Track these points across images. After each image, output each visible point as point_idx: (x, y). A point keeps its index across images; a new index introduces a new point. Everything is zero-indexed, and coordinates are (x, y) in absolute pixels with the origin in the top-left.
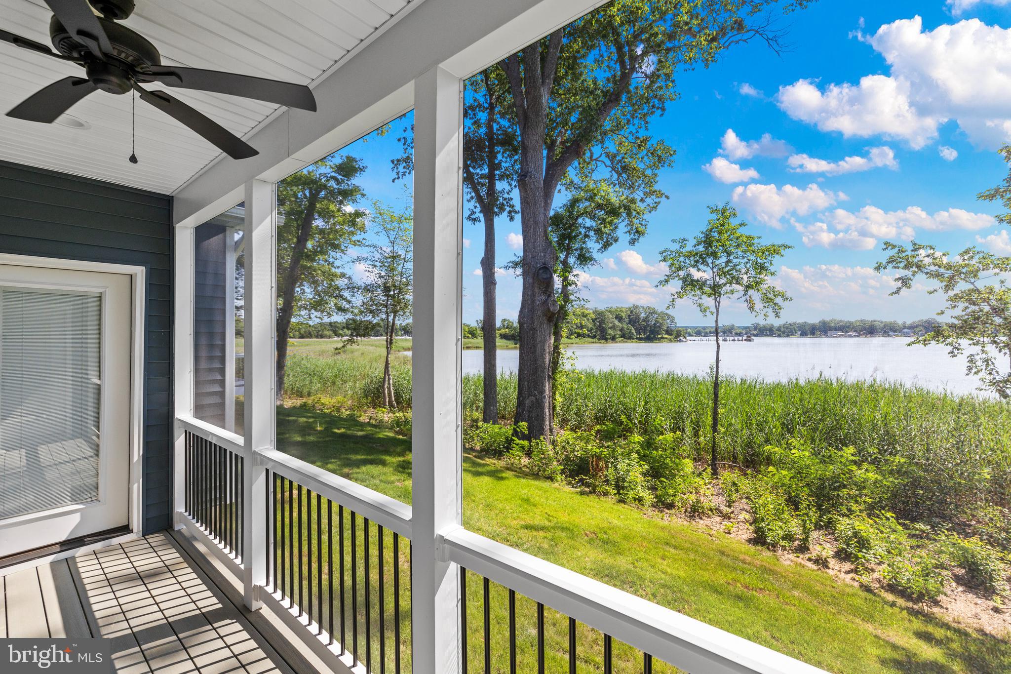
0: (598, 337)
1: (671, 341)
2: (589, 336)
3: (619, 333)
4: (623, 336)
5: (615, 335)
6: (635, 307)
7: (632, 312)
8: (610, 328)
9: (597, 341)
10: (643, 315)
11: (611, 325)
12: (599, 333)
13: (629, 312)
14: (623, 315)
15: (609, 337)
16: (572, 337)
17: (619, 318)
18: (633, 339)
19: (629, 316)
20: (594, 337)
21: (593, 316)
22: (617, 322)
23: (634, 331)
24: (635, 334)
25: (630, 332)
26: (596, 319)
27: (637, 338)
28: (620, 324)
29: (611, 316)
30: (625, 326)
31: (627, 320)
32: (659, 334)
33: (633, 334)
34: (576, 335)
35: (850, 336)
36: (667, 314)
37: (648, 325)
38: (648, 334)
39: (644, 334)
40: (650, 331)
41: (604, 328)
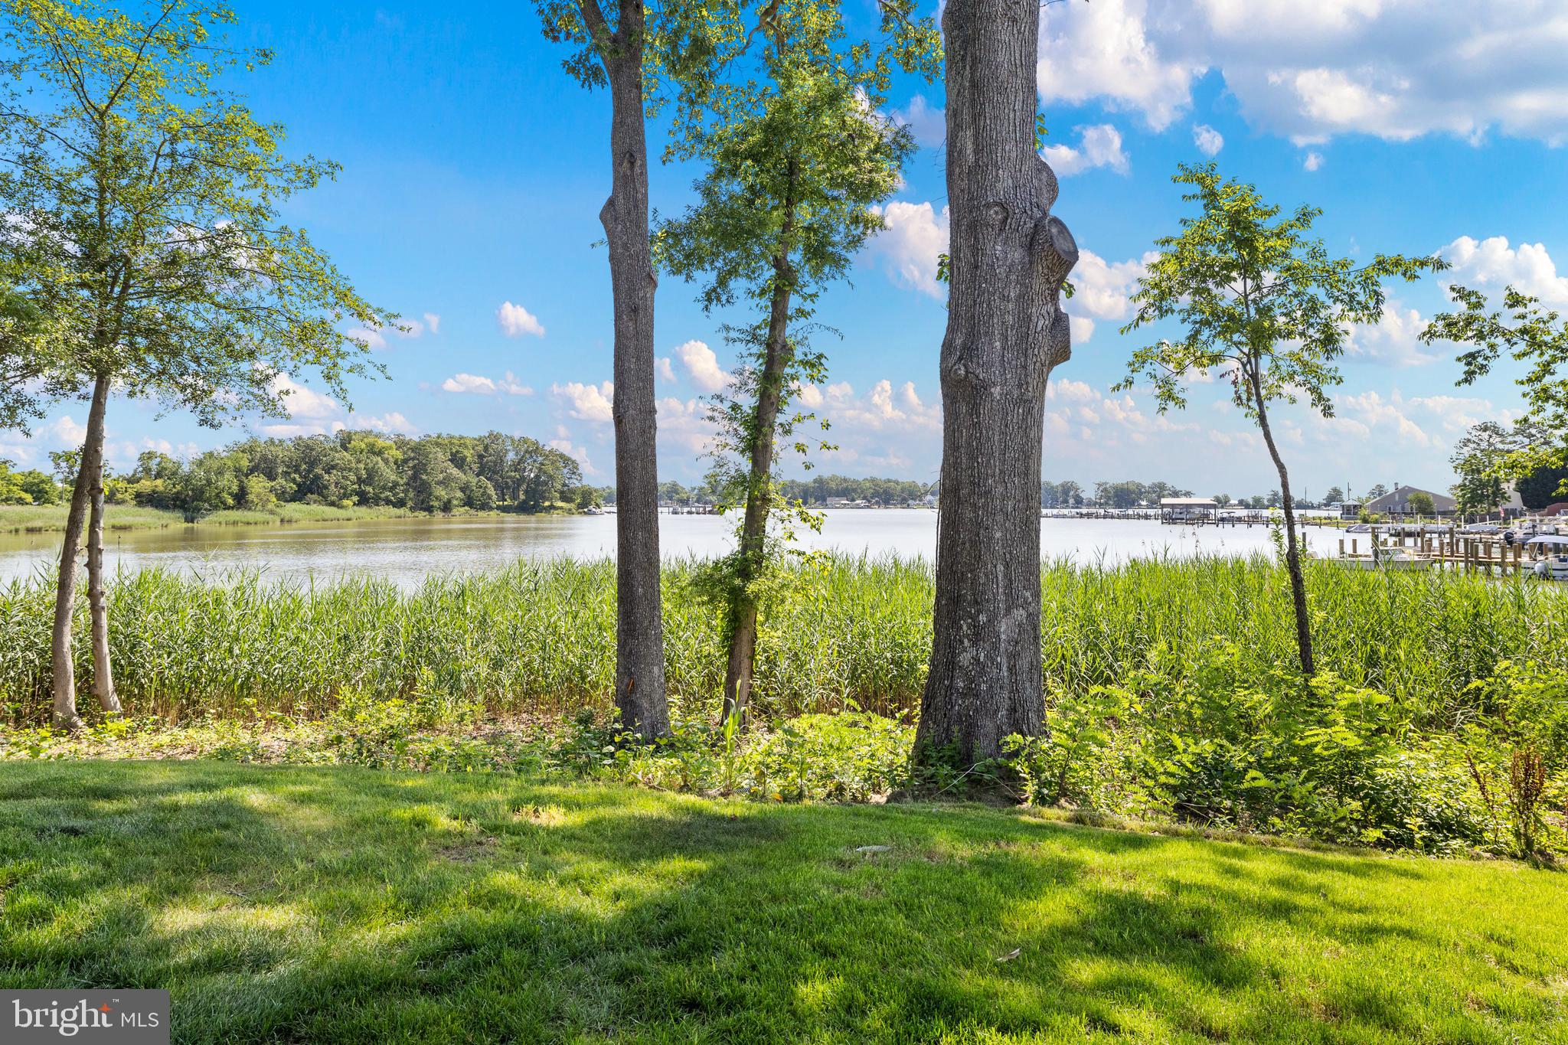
0: (410, 504)
1: (570, 512)
2: (388, 502)
3: (459, 494)
4: (469, 502)
5: (449, 501)
6: (494, 437)
7: (486, 448)
8: (439, 483)
9: (409, 513)
10: (511, 456)
11: (441, 477)
12: (411, 495)
13: (480, 448)
14: (468, 454)
15: (436, 504)
16: (346, 502)
17: (458, 461)
18: (491, 509)
19: (481, 457)
20: (401, 503)
21: (399, 455)
22: (455, 471)
23: (492, 491)
24: (495, 497)
25: (484, 493)
26: (405, 461)
27: (498, 508)
28: (461, 475)
29: (440, 455)
30: (474, 480)
31: (475, 467)
32: (545, 499)
33: (490, 497)
34: (356, 498)
35: (858, 507)
36: (562, 456)
37: (523, 478)
38: (522, 497)
39: (514, 497)
40: (526, 492)
41: (424, 482)
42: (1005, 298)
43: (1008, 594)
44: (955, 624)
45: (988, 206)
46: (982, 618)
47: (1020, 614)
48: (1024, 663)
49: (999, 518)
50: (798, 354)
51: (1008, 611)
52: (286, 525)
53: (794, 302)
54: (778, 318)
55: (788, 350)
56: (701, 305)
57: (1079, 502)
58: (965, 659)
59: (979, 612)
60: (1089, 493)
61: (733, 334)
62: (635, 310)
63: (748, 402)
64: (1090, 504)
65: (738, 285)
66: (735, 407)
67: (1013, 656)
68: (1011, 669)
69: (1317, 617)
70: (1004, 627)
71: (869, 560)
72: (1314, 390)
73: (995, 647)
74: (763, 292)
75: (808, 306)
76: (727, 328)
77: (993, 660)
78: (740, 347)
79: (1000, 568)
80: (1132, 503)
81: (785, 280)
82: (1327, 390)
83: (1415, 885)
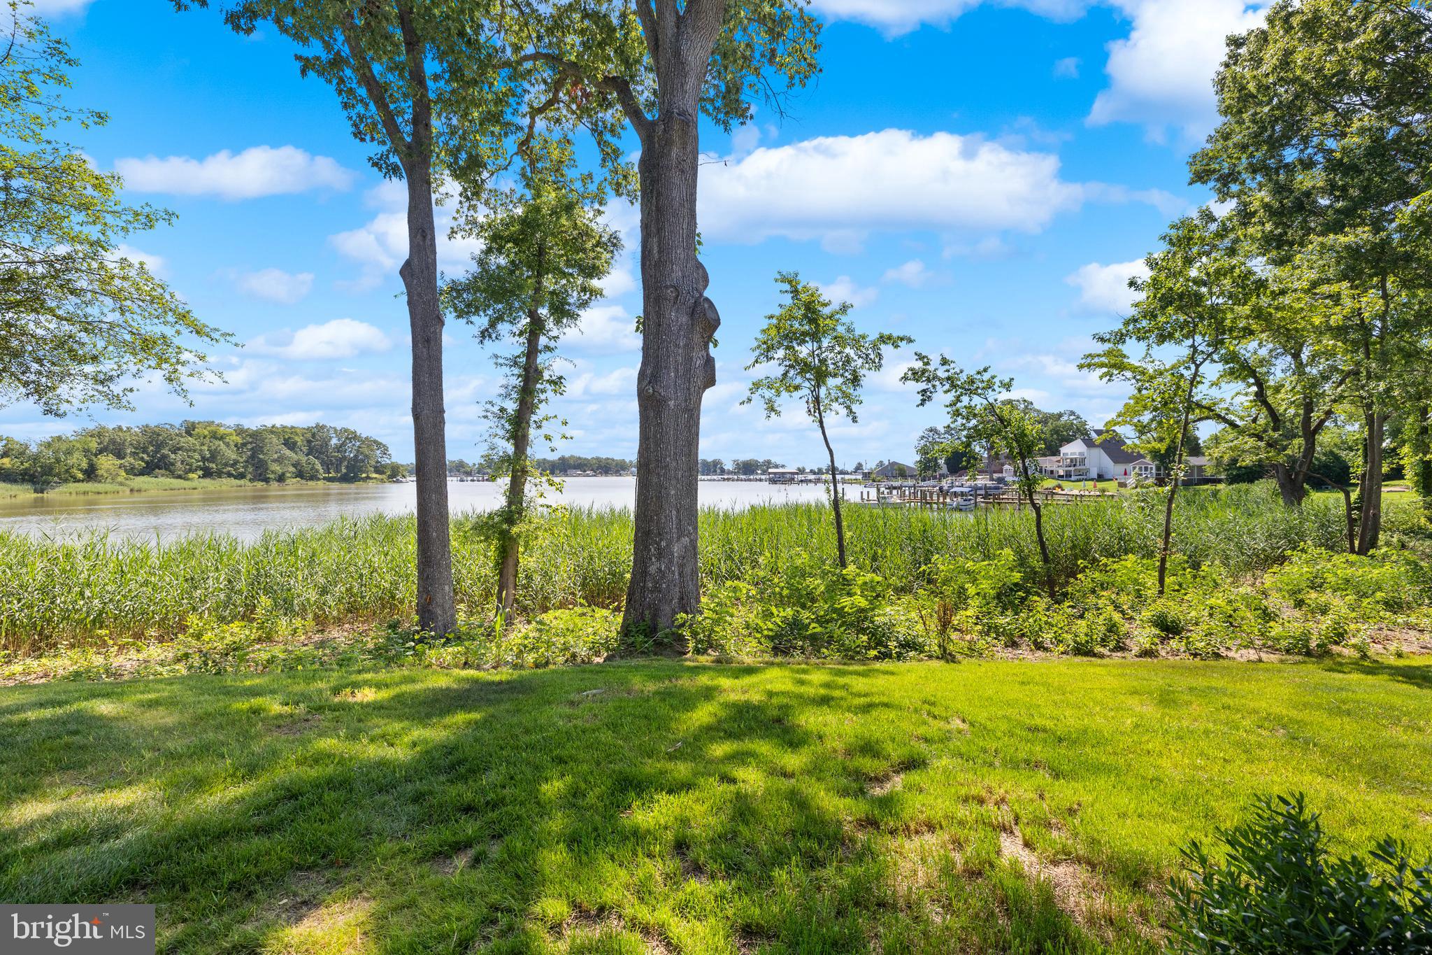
0: (249, 476)
1: (382, 481)
2: (230, 475)
3: (292, 469)
4: (300, 475)
5: (283, 474)
6: (320, 428)
7: (314, 435)
8: (274, 461)
9: (248, 483)
10: (334, 441)
11: (276, 456)
12: (250, 469)
13: (309, 436)
14: (299, 439)
15: (272, 476)
16: (191, 475)
17: (290, 444)
18: (319, 479)
19: (309, 442)
20: (241, 476)
21: (239, 440)
22: (288, 452)
23: (319, 467)
24: (321, 471)
25: (313, 468)
26: (244, 445)
27: (325, 479)
28: (293, 455)
29: (275, 440)
30: (304, 459)
31: (305, 449)
32: (363, 472)
33: (317, 471)
34: (200, 473)
35: (588, 476)
36: (375, 442)
37: (344, 458)
38: (344, 470)
39: (337, 471)
40: (347, 467)
41: (261, 460)
42: (677, 346)
43: (679, 529)
44: (647, 548)
45: (667, 287)
46: (663, 544)
47: (686, 540)
48: (688, 570)
49: (673, 482)
50: (546, 376)
51: (679, 539)
52: (136, 494)
53: (543, 340)
54: (532, 351)
55: (539, 373)
56: (478, 340)
57: (723, 471)
58: (653, 569)
59: (661, 540)
60: (729, 466)
61: (500, 361)
62: (428, 341)
63: (511, 406)
64: (729, 472)
65: (503, 328)
66: (502, 410)
67: (681, 566)
68: (680, 574)
69: (848, 535)
70: (676, 549)
71: (594, 510)
72: (848, 407)
73: (671, 561)
74: (521, 334)
75: (552, 344)
76: (496, 357)
77: (669, 569)
78: (506, 370)
79: (674, 512)
80: (753, 472)
81: (537, 326)
82: (855, 408)
83: (891, 678)
